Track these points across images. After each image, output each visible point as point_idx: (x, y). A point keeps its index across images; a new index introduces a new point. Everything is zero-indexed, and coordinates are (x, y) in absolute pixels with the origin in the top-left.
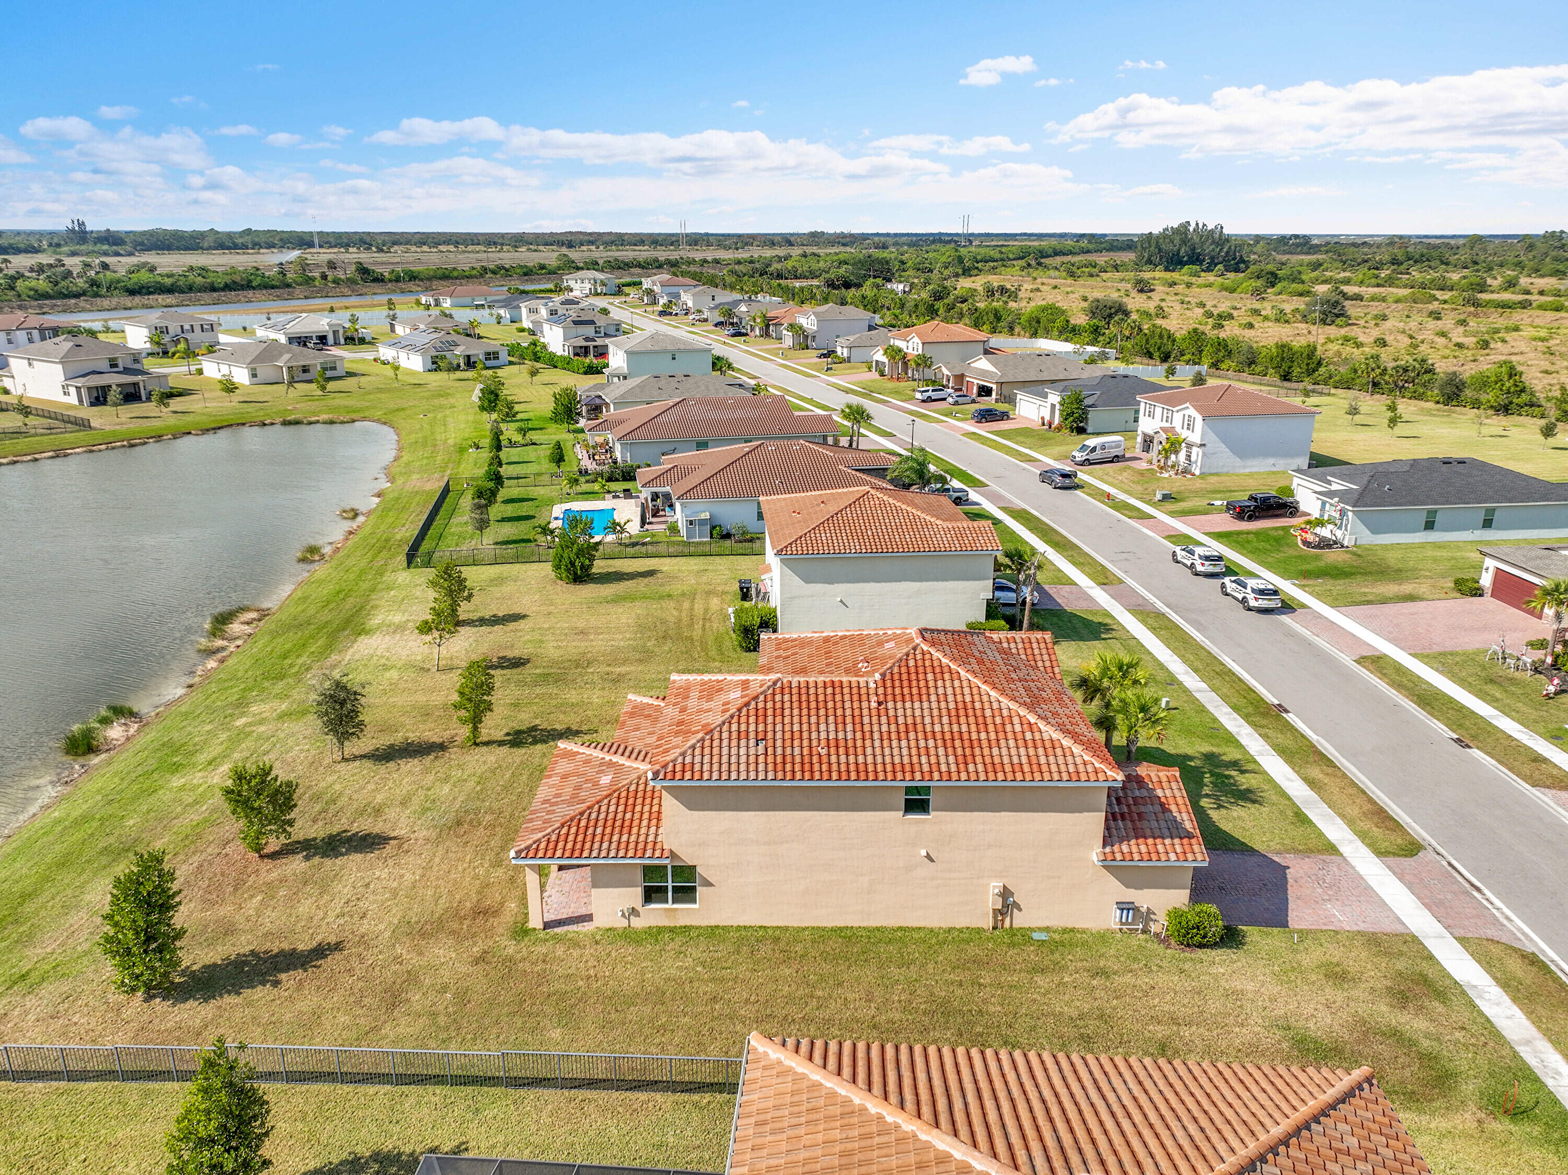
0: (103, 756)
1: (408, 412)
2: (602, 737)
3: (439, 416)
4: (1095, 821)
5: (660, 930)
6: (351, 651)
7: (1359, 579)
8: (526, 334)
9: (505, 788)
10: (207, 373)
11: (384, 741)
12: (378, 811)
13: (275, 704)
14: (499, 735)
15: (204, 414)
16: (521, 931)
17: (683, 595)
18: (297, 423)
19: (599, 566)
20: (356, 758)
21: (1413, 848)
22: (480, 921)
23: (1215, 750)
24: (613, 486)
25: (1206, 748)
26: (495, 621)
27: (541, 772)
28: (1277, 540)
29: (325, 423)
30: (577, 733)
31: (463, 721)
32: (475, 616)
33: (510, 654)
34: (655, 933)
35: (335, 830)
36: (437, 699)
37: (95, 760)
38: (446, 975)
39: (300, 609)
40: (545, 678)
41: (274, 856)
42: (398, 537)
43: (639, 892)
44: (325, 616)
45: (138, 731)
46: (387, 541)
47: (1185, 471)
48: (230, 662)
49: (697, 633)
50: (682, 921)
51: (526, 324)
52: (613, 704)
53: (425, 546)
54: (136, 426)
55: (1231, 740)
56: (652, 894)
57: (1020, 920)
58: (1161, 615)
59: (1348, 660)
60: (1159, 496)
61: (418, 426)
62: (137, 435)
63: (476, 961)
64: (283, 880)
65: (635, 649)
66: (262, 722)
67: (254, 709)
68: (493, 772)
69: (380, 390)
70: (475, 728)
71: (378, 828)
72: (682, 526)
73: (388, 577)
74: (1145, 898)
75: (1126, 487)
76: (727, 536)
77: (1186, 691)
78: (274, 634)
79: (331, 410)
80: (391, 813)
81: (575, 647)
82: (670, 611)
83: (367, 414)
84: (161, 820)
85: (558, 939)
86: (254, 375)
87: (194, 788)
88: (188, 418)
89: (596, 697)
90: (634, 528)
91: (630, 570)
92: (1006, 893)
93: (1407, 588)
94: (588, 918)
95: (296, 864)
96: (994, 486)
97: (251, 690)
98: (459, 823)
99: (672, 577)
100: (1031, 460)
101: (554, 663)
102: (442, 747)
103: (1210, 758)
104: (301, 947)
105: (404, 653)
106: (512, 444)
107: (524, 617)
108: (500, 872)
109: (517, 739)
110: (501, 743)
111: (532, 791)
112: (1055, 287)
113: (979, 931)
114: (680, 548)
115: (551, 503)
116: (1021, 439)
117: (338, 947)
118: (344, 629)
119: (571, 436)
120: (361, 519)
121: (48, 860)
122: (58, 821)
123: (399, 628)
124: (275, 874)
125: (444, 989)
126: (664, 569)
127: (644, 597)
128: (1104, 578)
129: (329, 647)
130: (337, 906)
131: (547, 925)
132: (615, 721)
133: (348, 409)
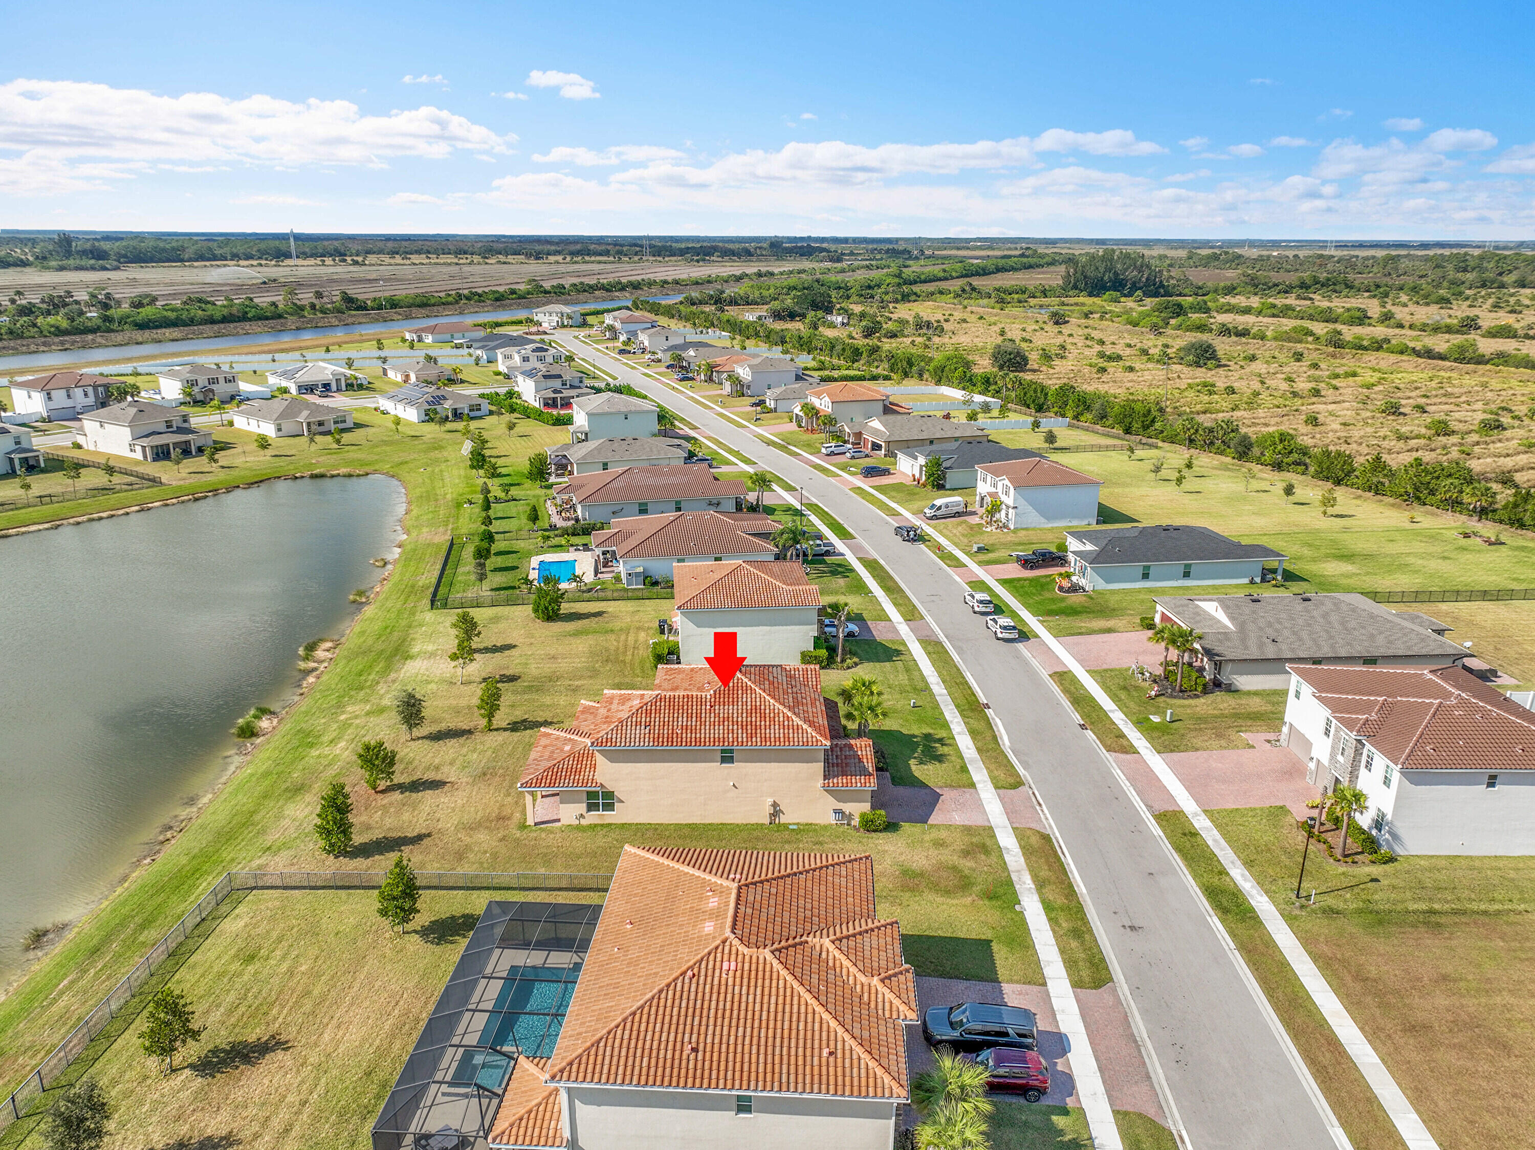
0: (262, 738)
1: (411, 465)
2: (566, 725)
3: (437, 470)
4: (818, 767)
5: (596, 825)
6: (403, 671)
7: (1084, 615)
8: (501, 377)
9: (509, 755)
10: (236, 425)
11: (434, 728)
12: (437, 768)
13: (362, 705)
14: (504, 724)
15: (246, 469)
16: (523, 826)
17: (621, 630)
18: (322, 476)
19: (565, 608)
20: (419, 738)
21: (1018, 783)
22: (501, 822)
23: (931, 731)
24: (575, 540)
25: (927, 730)
26: (495, 649)
27: (530, 746)
28: (1042, 586)
29: (344, 476)
30: (551, 723)
31: (483, 716)
32: (481, 646)
33: (508, 672)
34: (593, 827)
35: (415, 778)
36: (463, 702)
37: (258, 741)
38: (485, 846)
39: (362, 640)
40: (530, 689)
41: (382, 792)
42: (420, 584)
43: (585, 805)
44: (379, 646)
45: (279, 722)
46: (413, 586)
47: (1005, 526)
48: (324, 678)
49: (628, 658)
50: (608, 821)
51: (502, 368)
52: (573, 705)
53: (442, 591)
54: (195, 480)
55: (946, 725)
56: (592, 807)
57: (784, 819)
58: (939, 643)
59: (1044, 674)
60: (975, 549)
61: (421, 481)
62: (199, 490)
63: (501, 840)
64: (391, 804)
65: (587, 669)
66: (356, 717)
67: (349, 709)
68: (502, 746)
69: (385, 443)
70: (490, 720)
71: (439, 777)
72: (623, 576)
73: (419, 617)
74: (848, 808)
75: (957, 540)
76: (655, 583)
77: (932, 695)
78: (349, 659)
79: (349, 463)
80: (445, 769)
81: (548, 668)
82: (612, 642)
83: (377, 467)
84: (313, 773)
85: (542, 830)
86: (279, 430)
87: (326, 756)
88: (234, 473)
89: (562, 701)
90: (589, 578)
91: (586, 611)
92: (775, 805)
93: (1111, 623)
94: (559, 820)
95: (397, 796)
96: (860, 540)
97: (343, 697)
98: (484, 774)
99: (615, 617)
100: (894, 514)
101: (536, 679)
102: (469, 732)
103: (928, 737)
104: (409, 835)
105: (438, 672)
106: (498, 500)
107: (515, 646)
108: (509, 799)
109: (515, 727)
110: (505, 729)
111: (525, 756)
112: (981, 318)
113: (763, 825)
114: (622, 593)
115: (529, 554)
116: (894, 494)
117: (429, 835)
118: (395, 655)
119: (544, 491)
120: (389, 567)
121: (256, 794)
122: (252, 775)
123: (432, 655)
124: (385, 801)
125: (486, 852)
126: (610, 610)
127: (595, 632)
128: (911, 614)
129: (388, 669)
130: (424, 816)
131: (536, 824)
132: (573, 716)
133: (363, 463)
